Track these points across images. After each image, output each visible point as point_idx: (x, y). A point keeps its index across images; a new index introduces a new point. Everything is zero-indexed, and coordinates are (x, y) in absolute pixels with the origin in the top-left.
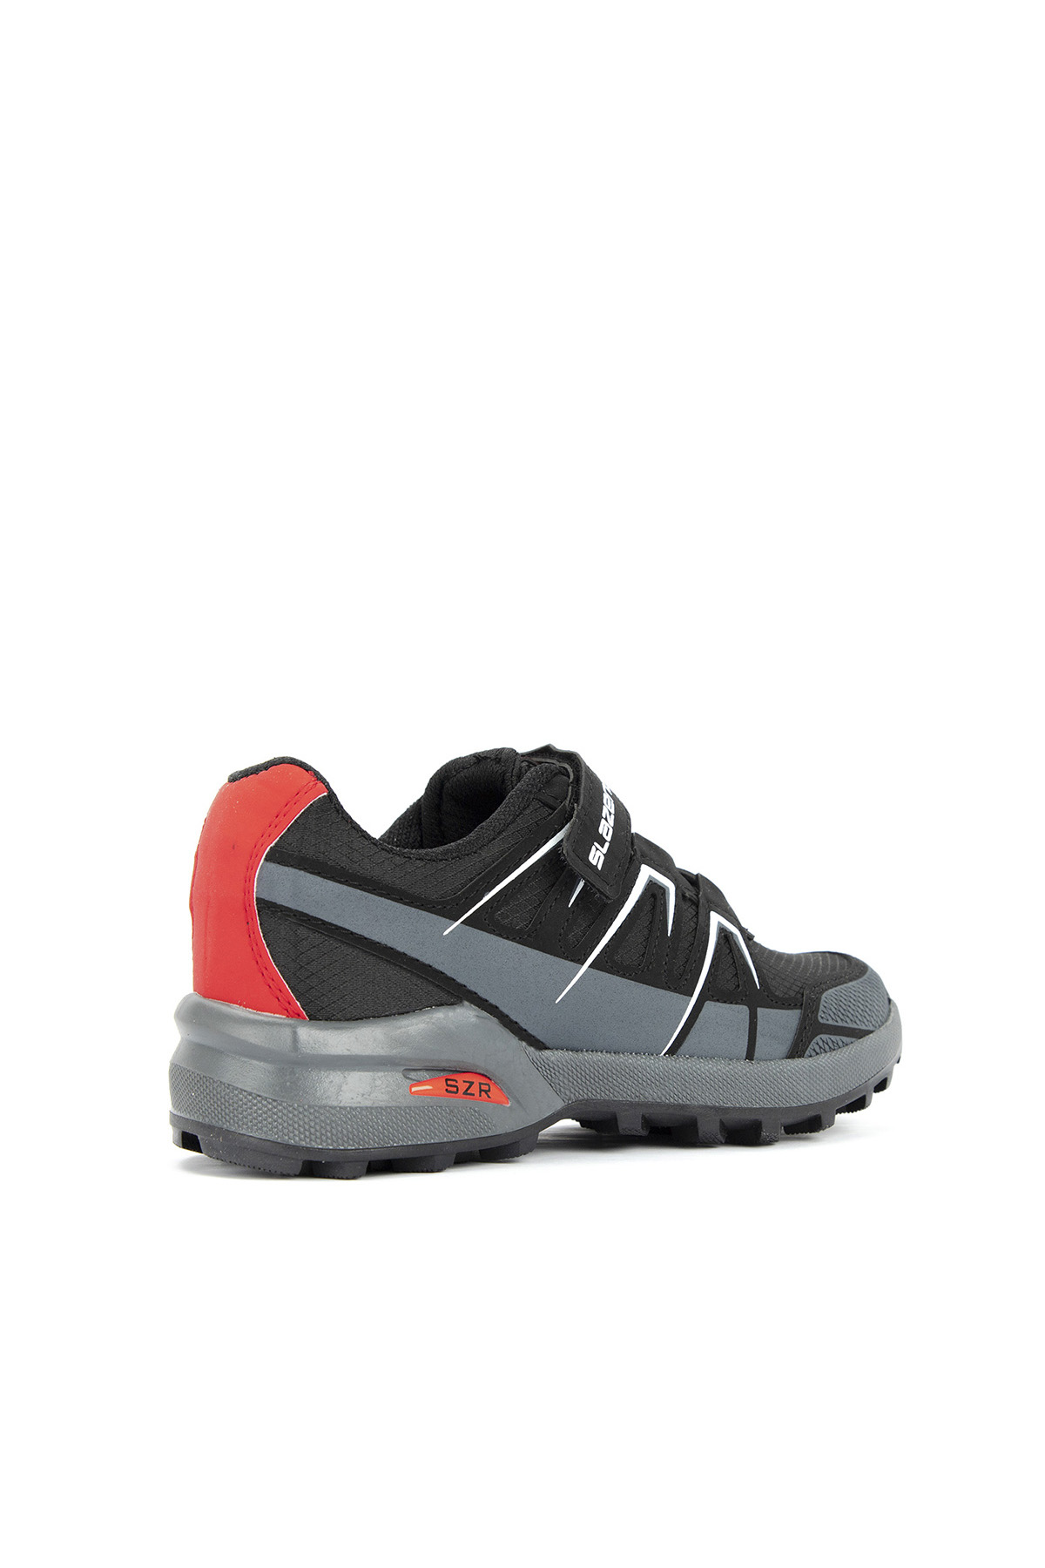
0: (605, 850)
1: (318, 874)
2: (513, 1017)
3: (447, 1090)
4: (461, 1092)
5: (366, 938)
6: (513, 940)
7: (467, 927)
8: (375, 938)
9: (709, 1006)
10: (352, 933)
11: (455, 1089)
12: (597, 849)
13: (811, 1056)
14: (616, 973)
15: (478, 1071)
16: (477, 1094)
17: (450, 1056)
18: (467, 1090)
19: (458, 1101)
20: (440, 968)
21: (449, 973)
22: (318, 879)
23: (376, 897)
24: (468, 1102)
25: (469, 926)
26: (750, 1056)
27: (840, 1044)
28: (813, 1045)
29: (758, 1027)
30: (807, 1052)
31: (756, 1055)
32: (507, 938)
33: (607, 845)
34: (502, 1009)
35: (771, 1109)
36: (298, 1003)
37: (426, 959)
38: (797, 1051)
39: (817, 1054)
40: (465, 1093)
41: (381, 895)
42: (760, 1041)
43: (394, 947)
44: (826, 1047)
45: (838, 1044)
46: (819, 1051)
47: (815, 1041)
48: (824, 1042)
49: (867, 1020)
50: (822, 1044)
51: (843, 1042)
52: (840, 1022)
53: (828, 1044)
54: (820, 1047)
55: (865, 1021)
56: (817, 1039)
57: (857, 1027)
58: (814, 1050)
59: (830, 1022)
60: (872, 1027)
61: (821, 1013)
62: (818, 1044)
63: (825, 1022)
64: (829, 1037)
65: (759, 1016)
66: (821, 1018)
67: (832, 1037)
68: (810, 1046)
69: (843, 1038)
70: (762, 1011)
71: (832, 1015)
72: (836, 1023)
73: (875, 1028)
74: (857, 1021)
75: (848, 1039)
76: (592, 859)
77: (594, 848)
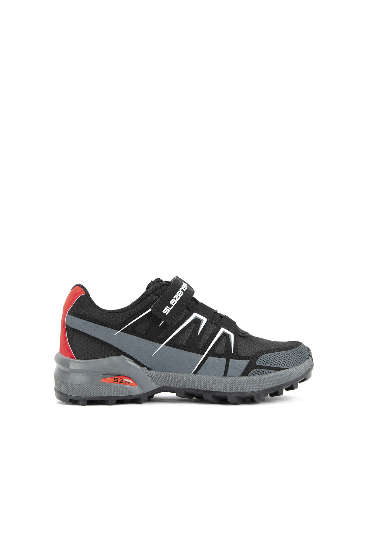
0: (171, 309)
1: (79, 317)
2: (138, 360)
3: (114, 381)
4: (119, 382)
5: (91, 336)
6: (139, 337)
7: (123, 333)
8: (94, 336)
9: (210, 358)
10: (87, 334)
11: (117, 381)
12: (167, 308)
13: (251, 376)
14: (175, 347)
15: (126, 376)
16: (125, 383)
17: (116, 371)
18: (121, 381)
19: (118, 385)
20: (113, 345)
21: (116, 346)
22: (78, 319)
23: (94, 324)
24: (121, 385)
25: (123, 332)
26: (225, 374)
29: (229, 366)
30: (249, 374)
31: (228, 375)
32: (137, 336)
33: (172, 307)
34: (134, 357)
35: (231, 393)
36: (74, 354)
37: (109, 342)
38: (245, 373)
39: (254, 375)
40: (120, 382)
41: (96, 323)
42: (229, 370)
43: (99, 338)
44: (259, 373)
45: (265, 372)
46: (255, 374)
47: (253, 371)
48: (257, 371)
49: (284, 365)
50: (256, 372)
51: (268, 372)
52: (268, 365)
53: (260, 372)
54: (256, 373)
55: (283, 365)
56: (255, 370)
57: (278, 367)
58: (253, 374)
59: (262, 365)
60: (287, 367)
61: (258, 362)
62: (254, 372)
63: (259, 364)
64: (260, 369)
65: (230, 362)
66: (258, 363)
67: (263, 370)
68: (251, 372)
69: (268, 370)
70: (231, 360)
71: (264, 362)
72: (265, 365)
73: (288, 367)
74: (278, 365)
75: (271, 371)
76: (164, 311)
77: (166, 308)
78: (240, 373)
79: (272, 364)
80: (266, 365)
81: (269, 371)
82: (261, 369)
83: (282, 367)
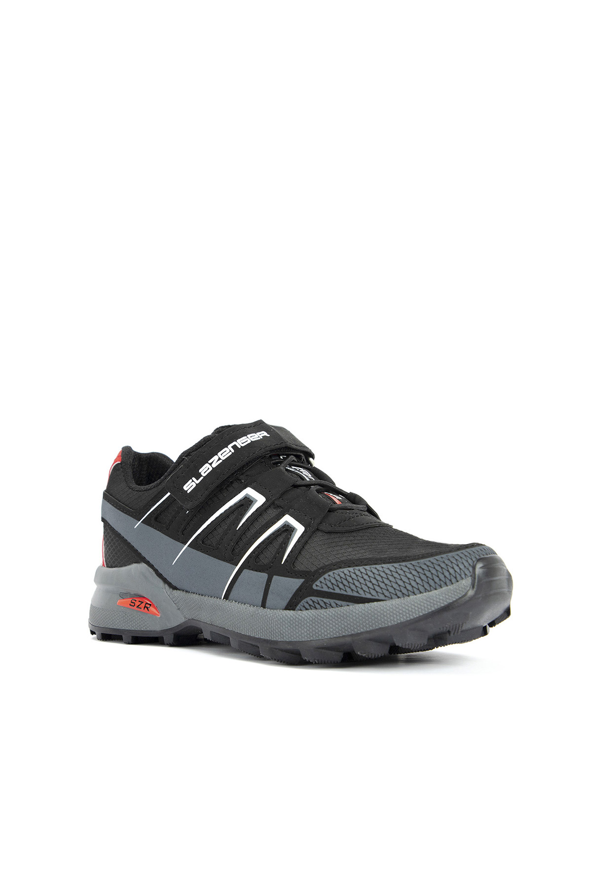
0: (198, 482)
2: (160, 570)
3: (130, 605)
4: (136, 606)
6: (161, 531)
9: (246, 572)
11: (134, 604)
12: (193, 481)
13: (301, 610)
14: (201, 550)
15: (146, 597)
17: (134, 588)
18: (139, 605)
19: (134, 611)
20: (132, 544)
21: (135, 547)
25: (144, 524)
26: (263, 604)
27: (334, 605)
28: (303, 602)
30: (298, 607)
31: (267, 605)
32: (158, 530)
33: (202, 478)
34: (156, 566)
38: (291, 606)
39: (307, 609)
40: (138, 607)
42: (270, 596)
44: (317, 606)
45: (330, 605)
46: (308, 607)
47: (305, 600)
48: (313, 602)
49: (377, 592)
50: (311, 603)
51: (336, 604)
52: (337, 591)
53: (319, 604)
54: (310, 605)
55: (374, 593)
56: (308, 599)
57: (360, 596)
58: (304, 606)
59: (325, 589)
60: (382, 597)
61: (318, 583)
62: (307, 603)
63: (318, 588)
64: (319, 599)
65: (273, 581)
66: (317, 585)
67: (325, 600)
68: (301, 603)
69: (337, 602)
70: (275, 578)
71: (329, 584)
72: (332, 591)
73: (386, 598)
74: (361, 592)
75: (343, 603)
76: (185, 488)
77: (191, 480)
78: (285, 603)
79: (348, 589)
80: (334, 590)
81: (339, 602)
82: (322, 599)
83: (369, 596)
